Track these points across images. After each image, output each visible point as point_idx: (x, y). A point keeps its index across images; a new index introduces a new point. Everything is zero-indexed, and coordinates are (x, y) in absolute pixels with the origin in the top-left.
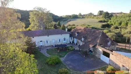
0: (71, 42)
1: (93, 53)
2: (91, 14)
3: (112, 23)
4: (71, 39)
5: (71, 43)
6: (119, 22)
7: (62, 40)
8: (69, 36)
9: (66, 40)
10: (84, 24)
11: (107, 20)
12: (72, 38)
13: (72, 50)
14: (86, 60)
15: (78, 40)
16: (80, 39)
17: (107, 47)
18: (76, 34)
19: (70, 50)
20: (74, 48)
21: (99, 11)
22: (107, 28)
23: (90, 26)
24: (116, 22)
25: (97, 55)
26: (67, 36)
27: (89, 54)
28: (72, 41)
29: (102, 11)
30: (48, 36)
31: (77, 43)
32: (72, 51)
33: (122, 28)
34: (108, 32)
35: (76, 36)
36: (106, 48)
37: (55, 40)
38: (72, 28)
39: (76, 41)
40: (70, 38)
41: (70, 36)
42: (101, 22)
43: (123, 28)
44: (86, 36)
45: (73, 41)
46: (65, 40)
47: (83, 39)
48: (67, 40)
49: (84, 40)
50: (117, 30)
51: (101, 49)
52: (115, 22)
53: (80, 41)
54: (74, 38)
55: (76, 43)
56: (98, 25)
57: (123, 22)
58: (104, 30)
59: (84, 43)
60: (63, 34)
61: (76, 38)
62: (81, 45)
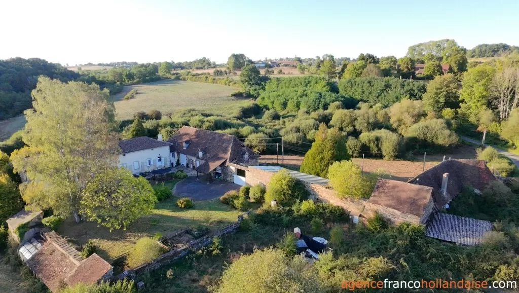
0: (172, 164)
1: (222, 175)
2: (204, 63)
3: (267, 102)
4: (174, 156)
5: (175, 164)
6: (282, 100)
7: (153, 161)
8: (169, 150)
9: (162, 159)
10: (189, 112)
11: (255, 90)
12: (176, 154)
13: (182, 177)
14: (212, 188)
15: (190, 157)
16: (195, 154)
17: (243, 162)
18: (184, 144)
19: (180, 178)
20: (185, 174)
21: (230, 55)
22: (253, 118)
23: (209, 118)
24: (276, 101)
25: (228, 179)
26: (165, 151)
27: (214, 179)
28: (174, 161)
29: (242, 56)
30: (124, 155)
31: (187, 165)
32: (183, 179)
33: (287, 117)
34: (251, 133)
35: (185, 148)
36: (241, 164)
37: (140, 162)
38: (158, 126)
39: (184, 159)
40: (171, 154)
41: (171, 151)
42: (239, 96)
43: (290, 116)
44: (206, 148)
45: (178, 160)
46: (160, 161)
47: (200, 154)
48: (165, 159)
49: (203, 155)
50: (277, 122)
51: (233, 167)
52: (272, 100)
53: (194, 159)
54: (178, 153)
55: (185, 165)
56: (231, 108)
57: (290, 100)
58: (243, 126)
59: (204, 162)
60: (155, 147)
61: (184, 152)
62: (198, 165)
